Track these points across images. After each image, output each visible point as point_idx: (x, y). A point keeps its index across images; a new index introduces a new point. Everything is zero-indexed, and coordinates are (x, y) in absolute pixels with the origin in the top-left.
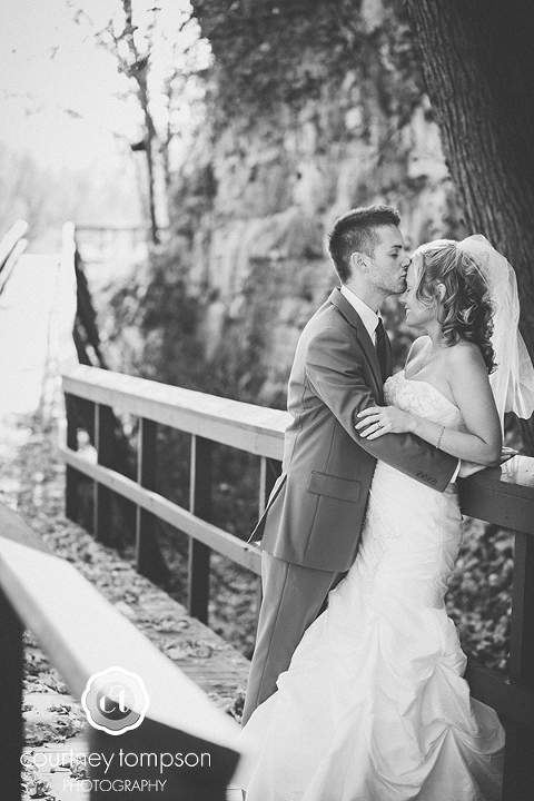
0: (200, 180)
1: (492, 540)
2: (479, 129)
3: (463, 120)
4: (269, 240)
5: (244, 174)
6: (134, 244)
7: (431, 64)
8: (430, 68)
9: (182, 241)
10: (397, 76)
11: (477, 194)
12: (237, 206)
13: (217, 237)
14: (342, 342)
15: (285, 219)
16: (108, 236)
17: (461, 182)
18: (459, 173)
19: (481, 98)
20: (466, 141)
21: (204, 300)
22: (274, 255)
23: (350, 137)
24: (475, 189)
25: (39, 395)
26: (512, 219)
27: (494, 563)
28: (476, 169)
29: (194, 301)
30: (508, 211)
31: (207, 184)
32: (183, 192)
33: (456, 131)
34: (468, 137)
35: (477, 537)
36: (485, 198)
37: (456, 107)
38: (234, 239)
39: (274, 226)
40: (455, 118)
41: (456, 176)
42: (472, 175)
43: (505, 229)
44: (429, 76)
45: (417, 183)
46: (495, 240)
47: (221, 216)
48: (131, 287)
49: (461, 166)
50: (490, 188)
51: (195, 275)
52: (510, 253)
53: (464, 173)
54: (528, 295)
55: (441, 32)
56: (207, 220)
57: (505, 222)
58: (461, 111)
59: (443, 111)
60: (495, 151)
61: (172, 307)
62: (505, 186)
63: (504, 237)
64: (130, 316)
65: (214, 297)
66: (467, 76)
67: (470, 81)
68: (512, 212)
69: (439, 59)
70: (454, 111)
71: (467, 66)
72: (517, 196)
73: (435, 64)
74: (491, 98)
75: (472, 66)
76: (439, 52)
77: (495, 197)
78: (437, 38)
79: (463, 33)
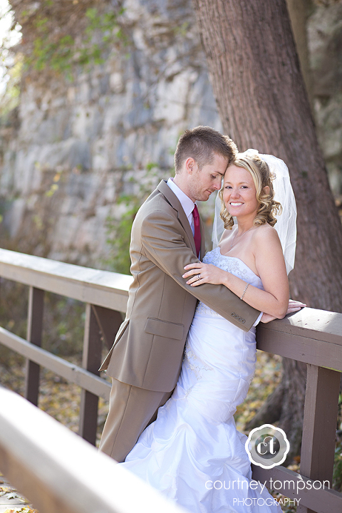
2: (241, 77)
3: (230, 70)
4: (56, 159)
5: (40, 115)
7: (209, 30)
8: (208, 33)
11: (238, 123)
12: (35, 136)
13: (20, 156)
14: (169, 220)
15: (68, 144)
17: (227, 113)
18: (226, 108)
19: (244, 56)
20: (232, 85)
21: (10, 197)
22: (59, 169)
24: (237, 118)
28: (239, 105)
30: (260, 135)
31: (14, 121)
33: (225, 77)
34: (233, 82)
36: (244, 125)
37: (226, 61)
38: (32, 157)
39: (60, 150)
40: (224, 69)
41: (224, 110)
42: (235, 109)
44: (207, 39)
45: (158, 124)
47: (23, 143)
49: (228, 102)
50: (248, 118)
53: (229, 108)
55: (217, 8)
56: (13, 145)
58: (229, 63)
59: (216, 63)
60: (252, 92)
62: (258, 117)
65: (17, 195)
66: (235, 39)
67: (236, 43)
68: (263, 136)
69: (215, 26)
70: (224, 63)
71: (235, 32)
72: (267, 124)
73: (211, 30)
74: (251, 56)
75: (238, 32)
76: (215, 22)
77: (251, 126)
78: (214, 12)
79: (233, 9)
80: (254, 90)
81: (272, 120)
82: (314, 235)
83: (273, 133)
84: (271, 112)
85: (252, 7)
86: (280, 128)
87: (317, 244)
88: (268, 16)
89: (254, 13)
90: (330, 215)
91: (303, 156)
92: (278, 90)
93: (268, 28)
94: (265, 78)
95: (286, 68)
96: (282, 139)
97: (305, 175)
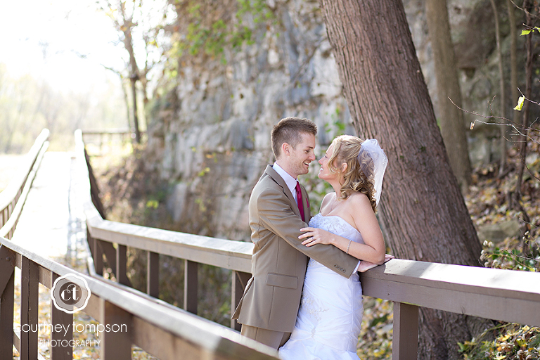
0: (169, 99)
1: (373, 328)
2: (363, 66)
3: (353, 59)
4: (217, 139)
5: (200, 95)
6: (124, 144)
7: (332, 25)
8: (331, 28)
9: (157, 141)
10: (303, 28)
11: (362, 106)
12: (195, 116)
13: (181, 139)
14: (277, 195)
15: (228, 124)
16: (106, 138)
18: (351, 93)
19: (364, 46)
20: (355, 73)
21: (172, 181)
22: (221, 149)
23: (271, 70)
24: (361, 103)
25: (66, 245)
26: (385, 121)
27: (375, 343)
28: (362, 90)
29: (166, 181)
30: (381, 116)
31: (174, 102)
32: (157, 108)
33: (348, 66)
34: (356, 70)
35: (364, 328)
36: (367, 108)
37: (348, 52)
38: (192, 139)
39: (221, 129)
40: (348, 59)
41: (349, 95)
42: (359, 94)
43: (380, 127)
45: (317, 100)
46: (374, 134)
47: (183, 123)
48: (122, 172)
49: (352, 88)
50: (371, 102)
51: (166, 163)
52: (384, 142)
53: (354, 93)
54: (395, 168)
55: (338, 5)
56: (173, 127)
57: (380, 123)
58: (351, 54)
59: (340, 54)
60: (373, 79)
61: (151, 186)
62: (379, 100)
63: (379, 132)
64: (122, 192)
65: (180, 178)
66: (355, 33)
67: (356, 36)
68: (384, 117)
69: (337, 22)
70: (347, 54)
71: (355, 26)
72: (387, 107)
73: (335, 25)
74: (370, 46)
75: (358, 26)
76: (337, 18)
77: (374, 108)
78: (335, 10)
79: (352, 6)
80: (375, 77)
81: (391, 102)
82: (434, 202)
83: (393, 114)
84: (391, 95)
85: (369, 4)
86: (399, 109)
87: (437, 211)
88: (384, 10)
89: (371, 9)
90: (448, 184)
91: (421, 133)
92: (396, 75)
93: (384, 21)
94: (383, 65)
95: (402, 55)
96: (401, 119)
97: (423, 149)
